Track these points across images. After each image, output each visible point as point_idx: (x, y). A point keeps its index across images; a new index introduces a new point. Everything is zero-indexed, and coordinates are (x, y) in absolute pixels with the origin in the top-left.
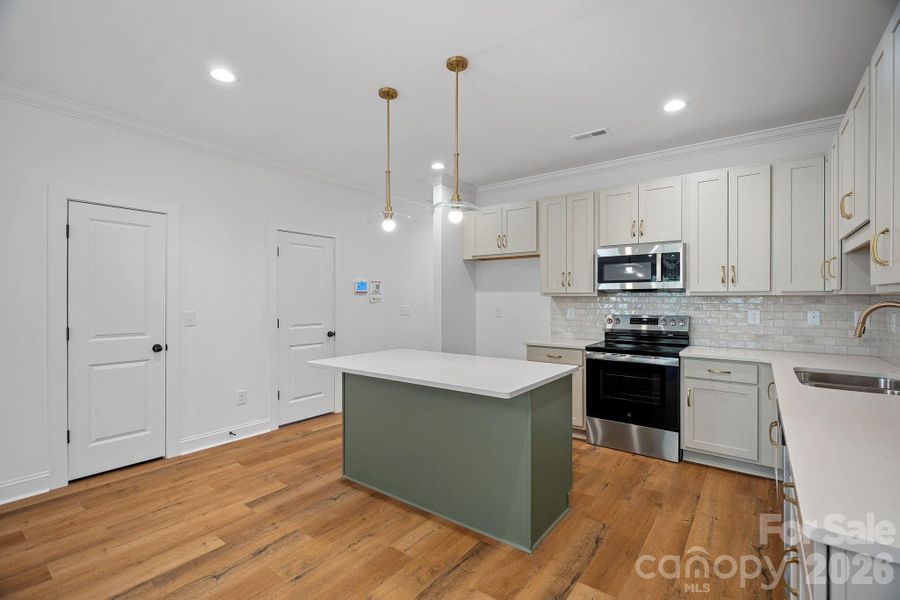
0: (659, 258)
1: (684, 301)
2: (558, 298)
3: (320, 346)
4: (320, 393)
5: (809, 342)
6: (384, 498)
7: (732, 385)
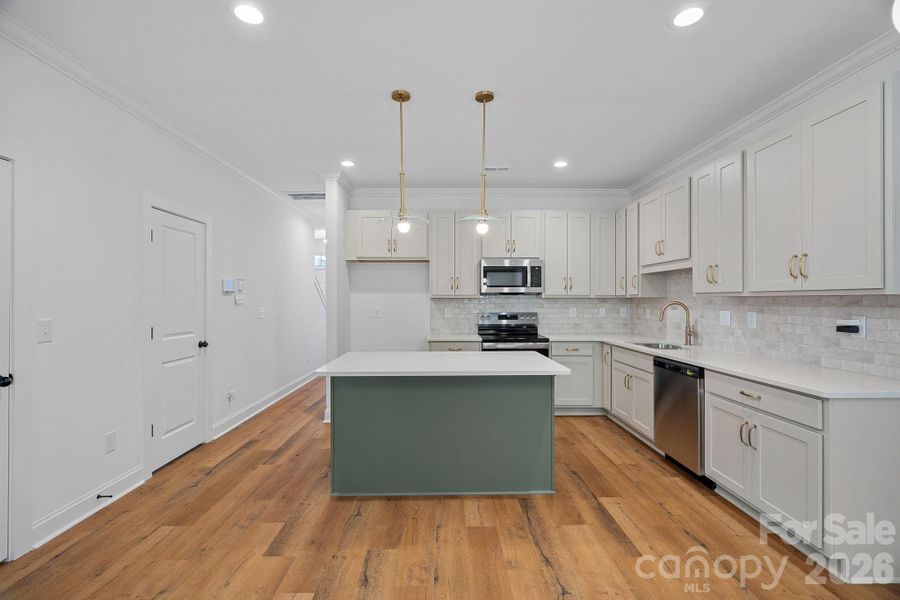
0: (529, 269)
1: (540, 301)
2: (436, 300)
3: (191, 360)
4: (191, 421)
5: (600, 327)
6: (406, 498)
7: (580, 358)
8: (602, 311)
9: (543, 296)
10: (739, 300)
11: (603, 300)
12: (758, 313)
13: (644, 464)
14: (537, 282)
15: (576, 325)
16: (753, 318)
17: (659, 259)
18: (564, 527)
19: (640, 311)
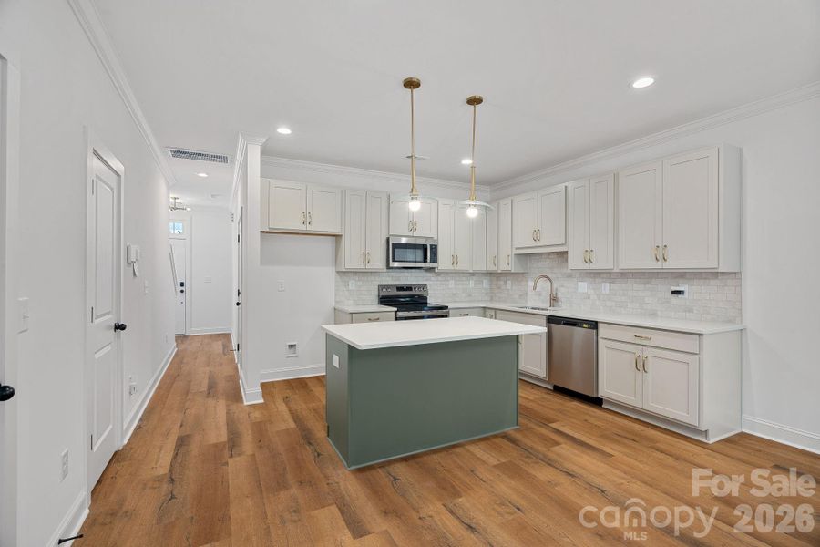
0: (429, 247)
1: (433, 275)
8: (471, 283)
9: (436, 270)
10: (596, 275)
11: (473, 274)
12: (610, 283)
13: (546, 396)
14: (434, 259)
15: (454, 294)
16: (606, 287)
17: (534, 244)
18: (551, 449)
19: (502, 283)
